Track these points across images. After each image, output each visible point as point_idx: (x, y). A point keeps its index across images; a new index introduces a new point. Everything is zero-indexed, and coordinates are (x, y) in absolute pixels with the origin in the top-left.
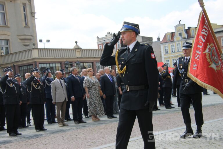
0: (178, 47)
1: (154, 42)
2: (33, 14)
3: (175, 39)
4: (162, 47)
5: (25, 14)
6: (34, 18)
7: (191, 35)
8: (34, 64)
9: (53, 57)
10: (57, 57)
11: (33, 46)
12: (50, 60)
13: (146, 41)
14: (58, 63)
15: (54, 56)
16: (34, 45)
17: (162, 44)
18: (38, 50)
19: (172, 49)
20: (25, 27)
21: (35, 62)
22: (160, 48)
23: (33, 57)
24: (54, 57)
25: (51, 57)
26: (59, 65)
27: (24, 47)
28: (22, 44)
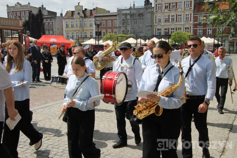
0: (76, 24)
1: (58, 17)
3: (74, 16)
4: (64, 21)
7: (87, 15)
13: (51, 15)
17: (64, 19)
19: (72, 24)
22: (62, 22)
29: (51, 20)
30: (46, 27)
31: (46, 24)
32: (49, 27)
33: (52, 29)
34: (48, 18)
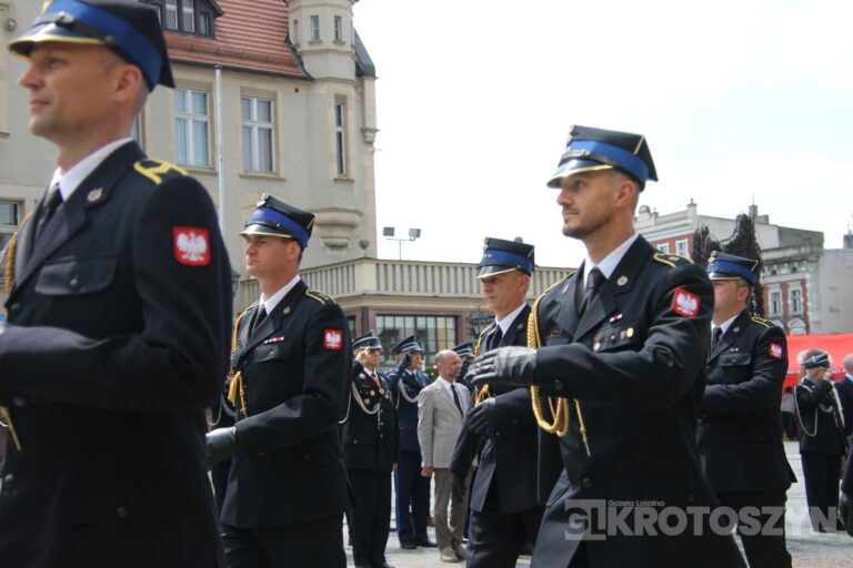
1: (829, 251)
2: (367, 134)
5: (340, 135)
6: (370, 149)
8: (359, 316)
9: (430, 294)
10: (445, 294)
11: (360, 249)
12: (416, 305)
13: (793, 247)
14: (446, 316)
15: (434, 290)
16: (364, 245)
18: (377, 265)
20: (336, 180)
21: (365, 310)
23: (359, 290)
24: (433, 294)
25: (424, 294)
26: (450, 323)
27: (329, 251)
28: (322, 241)
29: (794, 270)
30: (770, 304)
31: (770, 293)
32: (786, 305)
33: (800, 311)
34: (779, 262)
